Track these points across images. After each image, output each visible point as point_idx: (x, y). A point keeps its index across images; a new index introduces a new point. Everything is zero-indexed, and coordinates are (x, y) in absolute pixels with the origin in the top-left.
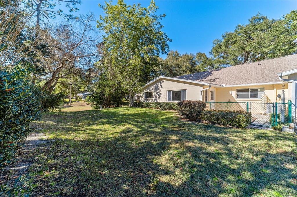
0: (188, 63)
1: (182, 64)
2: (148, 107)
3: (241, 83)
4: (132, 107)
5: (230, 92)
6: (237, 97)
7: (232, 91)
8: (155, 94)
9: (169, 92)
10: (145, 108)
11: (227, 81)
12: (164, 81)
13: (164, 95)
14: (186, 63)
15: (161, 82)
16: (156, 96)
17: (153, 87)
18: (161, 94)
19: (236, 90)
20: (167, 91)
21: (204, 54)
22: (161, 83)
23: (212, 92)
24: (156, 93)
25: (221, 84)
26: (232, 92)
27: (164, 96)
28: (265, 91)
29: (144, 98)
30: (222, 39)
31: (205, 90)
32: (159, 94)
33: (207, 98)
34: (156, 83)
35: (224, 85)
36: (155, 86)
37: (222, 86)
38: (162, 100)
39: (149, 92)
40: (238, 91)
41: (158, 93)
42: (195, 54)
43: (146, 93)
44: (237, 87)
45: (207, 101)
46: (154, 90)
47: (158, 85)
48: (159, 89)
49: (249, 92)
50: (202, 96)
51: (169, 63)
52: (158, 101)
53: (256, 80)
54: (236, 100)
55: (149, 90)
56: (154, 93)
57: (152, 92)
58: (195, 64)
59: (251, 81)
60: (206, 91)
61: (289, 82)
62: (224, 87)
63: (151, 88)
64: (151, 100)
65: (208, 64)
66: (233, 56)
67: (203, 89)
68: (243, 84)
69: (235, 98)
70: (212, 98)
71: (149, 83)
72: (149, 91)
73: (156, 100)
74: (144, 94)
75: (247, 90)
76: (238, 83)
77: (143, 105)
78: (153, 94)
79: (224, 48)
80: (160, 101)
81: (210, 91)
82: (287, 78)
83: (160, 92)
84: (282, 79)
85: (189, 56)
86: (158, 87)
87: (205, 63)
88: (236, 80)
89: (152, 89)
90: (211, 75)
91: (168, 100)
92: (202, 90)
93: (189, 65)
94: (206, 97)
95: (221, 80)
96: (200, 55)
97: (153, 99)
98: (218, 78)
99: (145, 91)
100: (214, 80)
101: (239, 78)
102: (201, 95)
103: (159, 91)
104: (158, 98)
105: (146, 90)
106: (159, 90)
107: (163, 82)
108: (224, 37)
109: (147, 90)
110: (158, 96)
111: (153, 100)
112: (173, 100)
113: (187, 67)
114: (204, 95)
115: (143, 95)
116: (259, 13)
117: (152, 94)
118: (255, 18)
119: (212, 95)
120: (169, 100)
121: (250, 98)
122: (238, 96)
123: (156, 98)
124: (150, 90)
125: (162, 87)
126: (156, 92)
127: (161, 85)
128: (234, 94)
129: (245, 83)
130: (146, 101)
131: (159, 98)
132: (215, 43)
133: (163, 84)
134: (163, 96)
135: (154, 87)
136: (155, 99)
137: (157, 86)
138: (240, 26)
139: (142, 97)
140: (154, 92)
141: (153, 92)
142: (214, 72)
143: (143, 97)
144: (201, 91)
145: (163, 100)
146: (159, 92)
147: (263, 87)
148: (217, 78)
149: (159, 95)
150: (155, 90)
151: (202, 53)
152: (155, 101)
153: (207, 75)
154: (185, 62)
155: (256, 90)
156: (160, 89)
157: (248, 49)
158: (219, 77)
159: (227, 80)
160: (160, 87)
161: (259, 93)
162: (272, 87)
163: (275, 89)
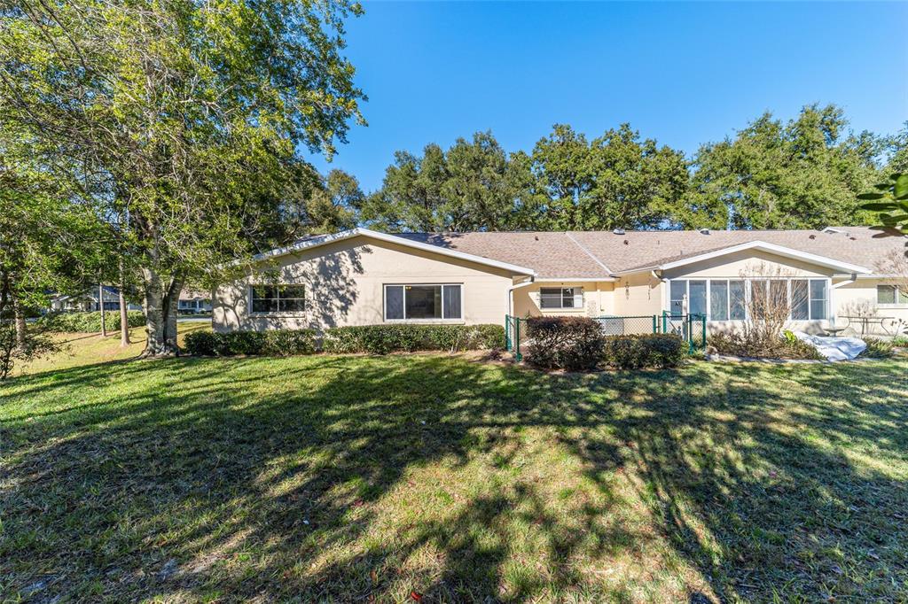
3: (552, 275)
5: (531, 296)
7: (534, 290)
8: (320, 294)
9: (391, 291)
12: (370, 246)
13: (374, 301)
15: (357, 250)
16: (323, 303)
17: (308, 266)
18: (353, 294)
19: (539, 290)
20: (383, 284)
22: (353, 255)
24: (325, 292)
26: (534, 293)
28: (585, 293)
29: (244, 311)
32: (344, 295)
34: (323, 250)
36: (322, 263)
38: (360, 319)
39: (282, 287)
40: (544, 291)
41: (335, 290)
43: (258, 287)
44: (542, 283)
47: (337, 262)
48: (344, 274)
49: (561, 295)
52: (340, 323)
55: (279, 279)
56: (312, 290)
57: (303, 286)
59: (564, 272)
61: (662, 281)
63: (297, 269)
64: (293, 322)
67: (514, 284)
68: (555, 276)
69: (539, 308)
72: (282, 282)
73: (328, 319)
74: (244, 294)
75: (557, 291)
76: (546, 275)
78: (309, 295)
80: (350, 323)
84: (657, 275)
86: (337, 269)
89: (304, 275)
91: (387, 318)
92: (513, 286)
97: (310, 315)
99: (253, 280)
104: (337, 312)
105: (258, 275)
106: (344, 278)
107: (368, 251)
110: (337, 303)
111: (310, 317)
112: (409, 316)
117: (301, 294)
120: (395, 317)
121: (564, 306)
123: (329, 309)
124: (289, 278)
125: (360, 270)
126: (325, 285)
127: (355, 263)
128: (535, 297)
129: (559, 275)
131: (344, 309)
133: (364, 259)
134: (366, 301)
135: (315, 266)
136: (322, 314)
137: (331, 263)
140: (316, 285)
141: (309, 286)
145: (368, 316)
146: (342, 288)
147: (581, 286)
149: (342, 298)
150: (321, 280)
152: (322, 321)
155: (571, 292)
156: (352, 275)
160: (351, 268)
161: (575, 296)
162: (595, 287)
163: (599, 291)
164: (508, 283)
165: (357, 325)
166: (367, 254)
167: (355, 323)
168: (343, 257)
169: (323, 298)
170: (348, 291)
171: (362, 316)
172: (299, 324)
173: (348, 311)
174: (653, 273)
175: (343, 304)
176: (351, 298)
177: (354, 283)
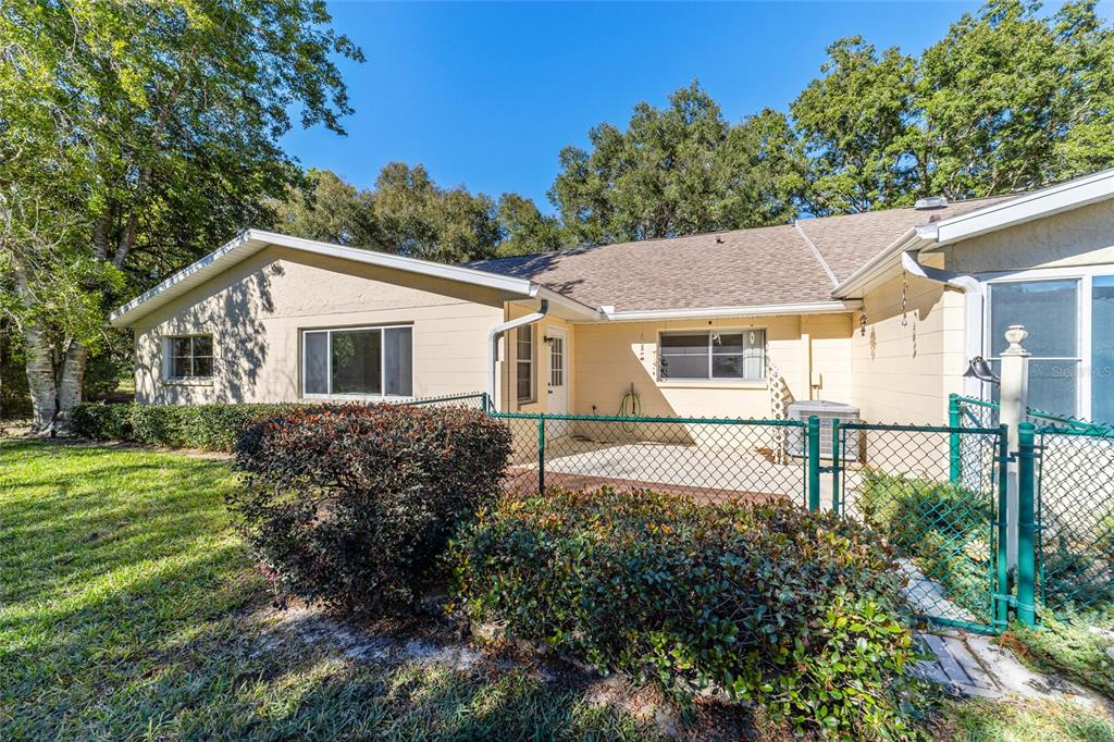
0: (464, 222)
1: (440, 221)
2: (166, 441)
3: (682, 302)
4: (54, 440)
5: (636, 348)
6: (662, 371)
7: (643, 339)
8: (227, 350)
9: (310, 339)
10: (141, 443)
11: (618, 294)
12: (282, 263)
13: (285, 360)
14: (459, 223)
15: (267, 270)
16: (231, 364)
17: (215, 304)
18: (262, 349)
19: (658, 339)
20: (301, 330)
21: (527, 201)
22: (262, 281)
23: (557, 345)
24: (233, 346)
25: (593, 304)
26: (646, 345)
27: (279, 366)
28: (771, 344)
29: (160, 376)
30: (591, 150)
31: (519, 328)
32: (252, 351)
33: (528, 376)
34: (231, 274)
35: (609, 310)
36: (229, 299)
37: (602, 313)
38: (269, 393)
39: (195, 338)
40: (667, 341)
41: (243, 342)
42: (496, 198)
43: (172, 339)
45: (529, 395)
46: (224, 323)
47: (244, 294)
48: (252, 315)
49: (711, 348)
50: (498, 364)
51: (378, 212)
53: (734, 291)
54: (659, 384)
55: (189, 326)
56: (220, 343)
57: (211, 337)
58: (496, 235)
59: (717, 296)
60: (526, 332)
61: (947, 288)
62: (611, 317)
63: (203, 310)
64: (202, 393)
65: (541, 234)
66: (626, 216)
67: (508, 318)
68: (687, 305)
69: (654, 378)
70: (557, 379)
71: (180, 276)
72: (191, 330)
73: (236, 390)
74: (159, 351)
75: (700, 340)
76: (668, 304)
77: (128, 428)
78: (217, 350)
79: (594, 182)
80: (259, 400)
81: (546, 339)
82: (938, 262)
83: (260, 338)
84: (921, 266)
85: (471, 199)
86: (244, 306)
87: (532, 232)
88: (654, 289)
89: (211, 318)
90: (551, 269)
91: (307, 392)
92: (501, 325)
93: (470, 233)
94: (525, 372)
95: (594, 287)
96: (514, 203)
97: (217, 382)
98: (581, 282)
99: (167, 329)
100: (565, 287)
101: (663, 283)
102: (496, 359)
103: (250, 330)
104: (245, 379)
105: (170, 319)
106: (252, 322)
107: (279, 271)
108: (595, 138)
109: (181, 320)
110: (245, 364)
111: (217, 387)
112: (336, 389)
113: (463, 240)
114: (514, 361)
115: (154, 356)
116: (697, 83)
117: (208, 349)
118: (685, 97)
119: (557, 362)
120: (315, 391)
121: (715, 375)
122: (666, 369)
123: (236, 374)
124: (197, 324)
125: (269, 307)
126: (233, 335)
127: (265, 294)
128: (648, 354)
129: (696, 302)
130: (175, 399)
131: (252, 374)
132: (565, 160)
133: (276, 285)
134: (277, 361)
135: (222, 303)
136: (230, 382)
137: (238, 297)
138: (644, 108)
139: (144, 367)
140: (223, 334)
141: (217, 336)
142: (564, 258)
143: (155, 372)
144: (498, 336)
145: (279, 389)
146: (250, 339)
147: (763, 326)
148: (575, 279)
149: (250, 355)
150: (229, 325)
151: (524, 199)
152: (229, 394)
153: (534, 267)
154: (453, 217)
155: (734, 341)
156: (261, 316)
157: (672, 192)
158: (583, 277)
159: (621, 291)
160: (259, 302)
161: (747, 352)
162: (796, 326)
163: (805, 337)
164: (493, 319)
165: (267, 402)
166: (278, 277)
167: (264, 398)
168: (250, 285)
169: (230, 355)
170: (256, 344)
171: (272, 388)
172: (207, 397)
173: (257, 379)
174: (906, 258)
175: (252, 367)
176: (260, 356)
177: (263, 329)
